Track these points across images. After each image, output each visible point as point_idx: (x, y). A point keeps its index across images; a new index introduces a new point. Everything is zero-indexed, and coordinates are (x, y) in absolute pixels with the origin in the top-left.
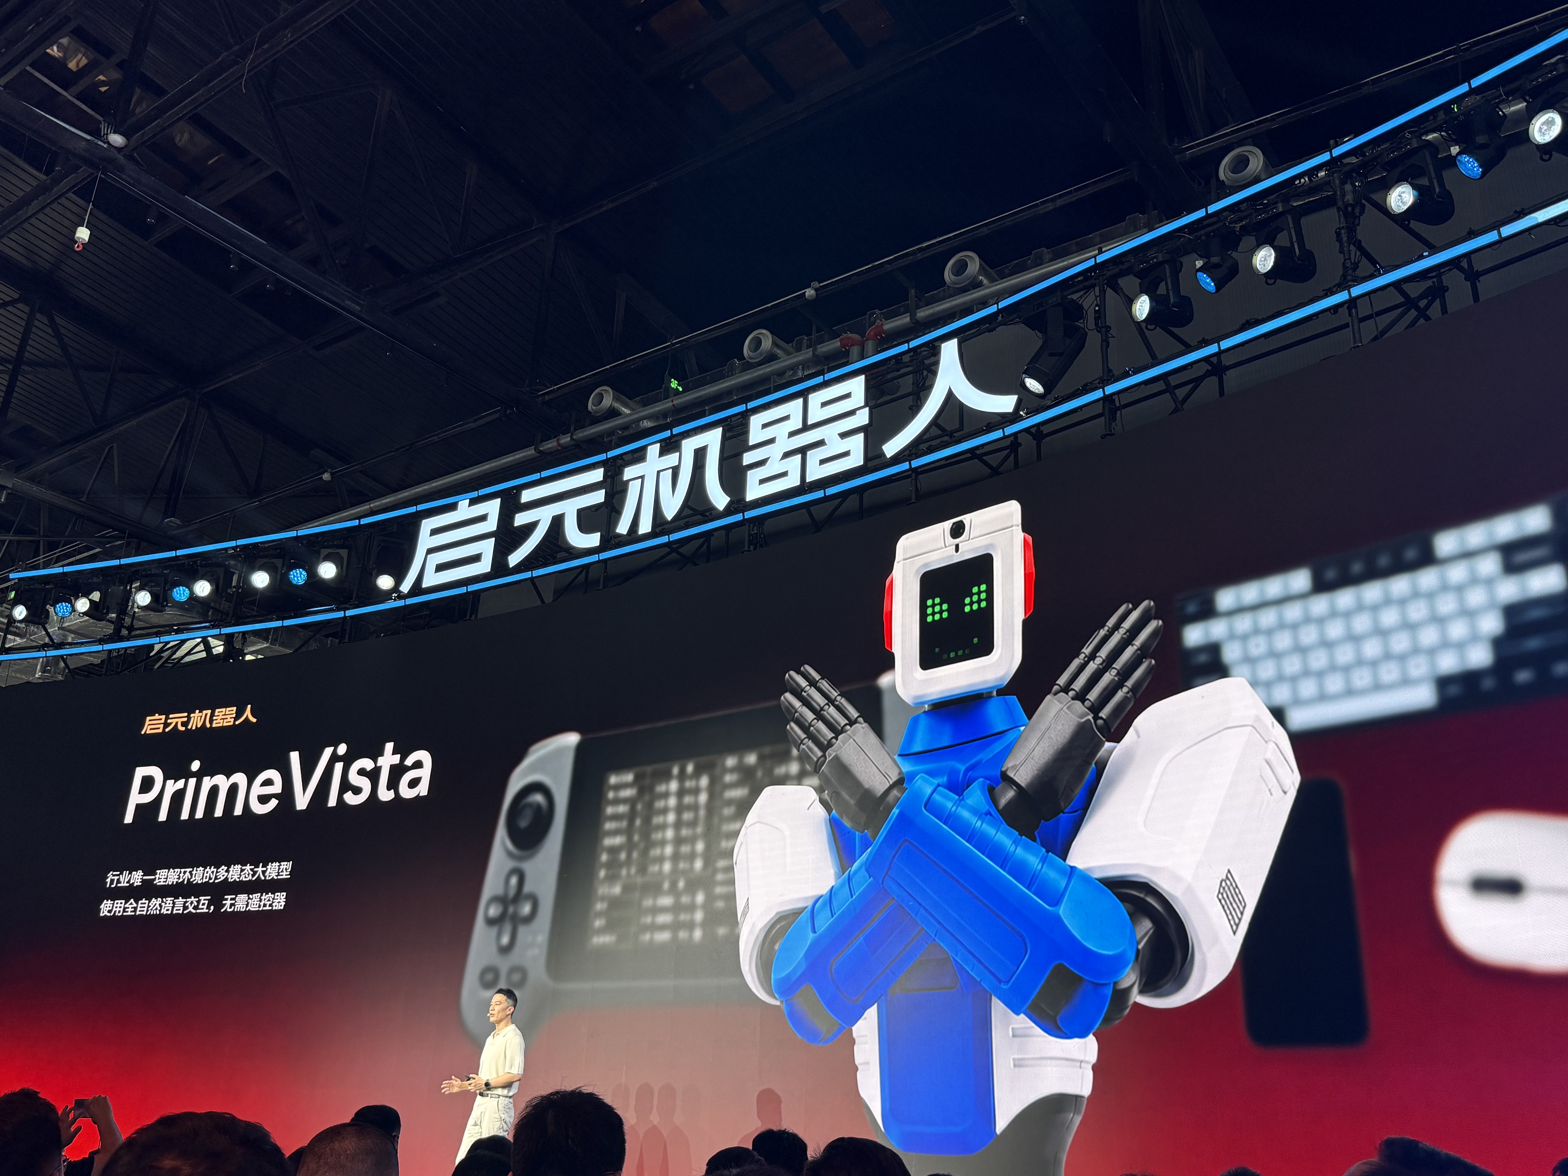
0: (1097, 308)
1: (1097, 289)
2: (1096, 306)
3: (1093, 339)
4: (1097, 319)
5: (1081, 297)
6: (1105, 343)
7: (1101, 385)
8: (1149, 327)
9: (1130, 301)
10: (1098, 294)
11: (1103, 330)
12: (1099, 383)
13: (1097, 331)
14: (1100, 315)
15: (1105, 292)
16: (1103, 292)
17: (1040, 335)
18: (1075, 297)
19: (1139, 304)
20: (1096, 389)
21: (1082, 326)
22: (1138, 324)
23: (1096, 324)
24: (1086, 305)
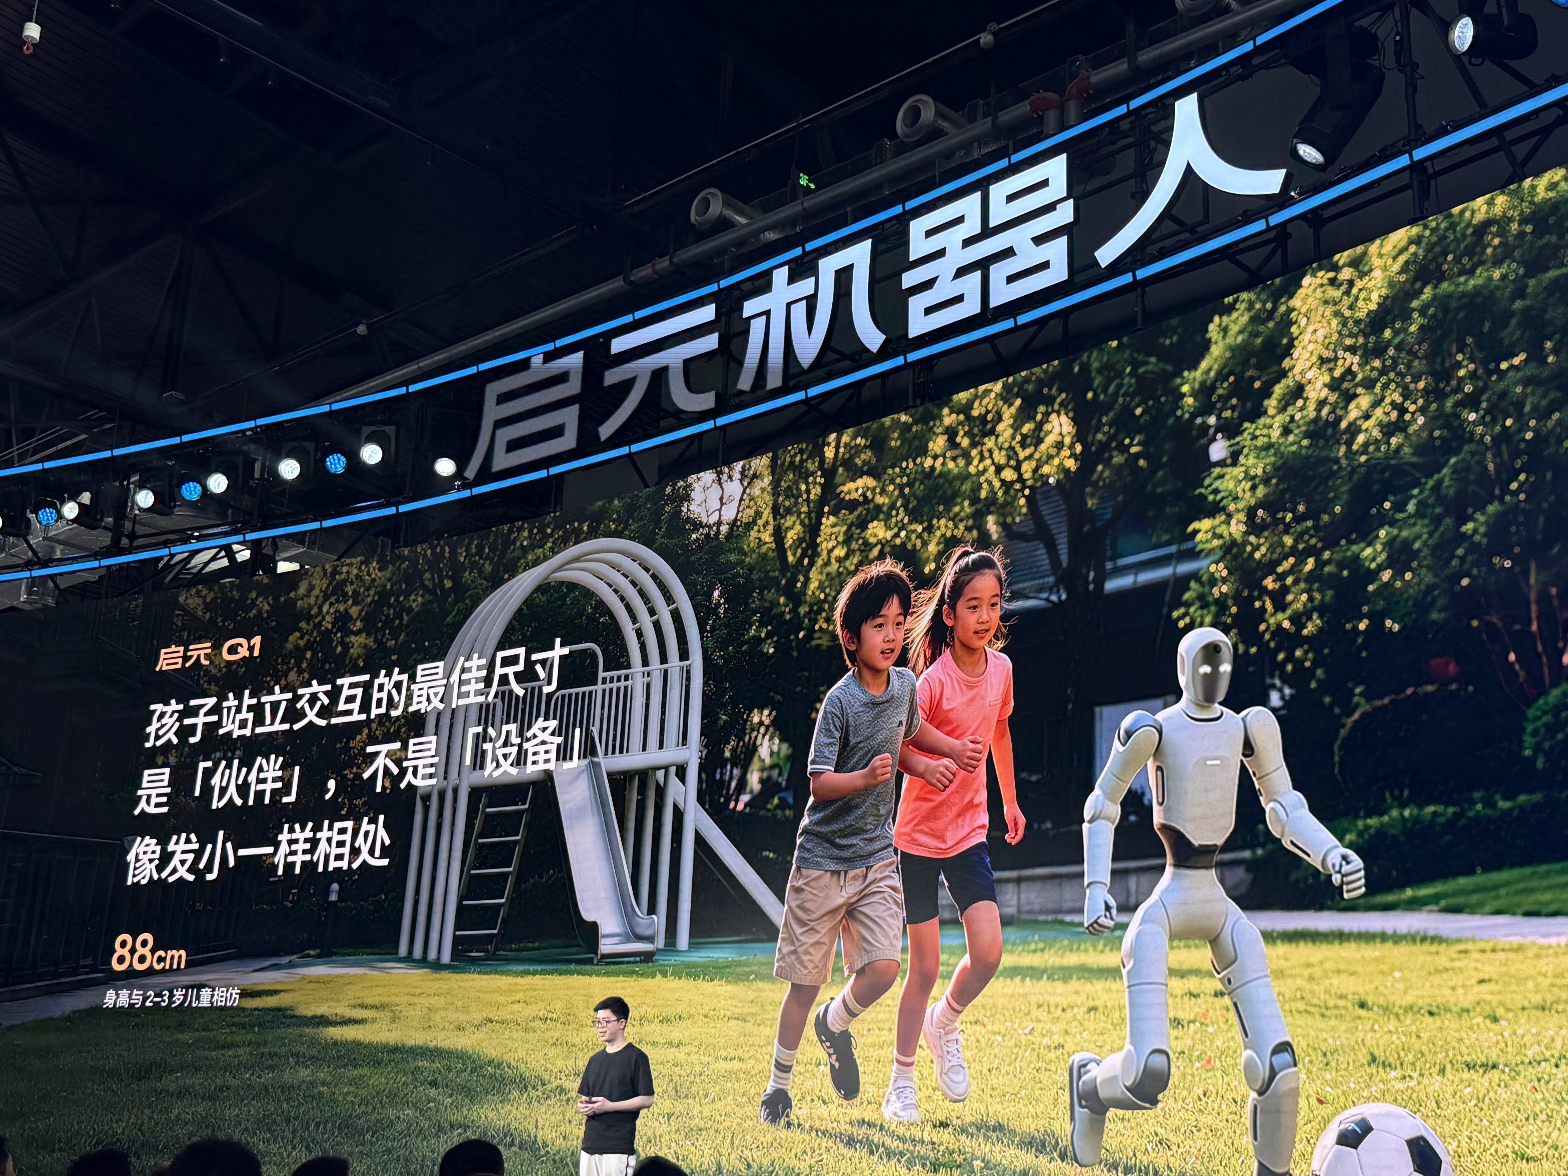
0: (1398, 38)
1: (1397, 9)
2: (1397, 34)
3: (1394, 82)
4: (1398, 54)
5: (1374, 23)
6: (1412, 87)
7: (1407, 148)
8: (1474, 61)
9: (1447, 26)
10: (1398, 18)
11: (1408, 69)
12: (1404, 145)
13: (1399, 71)
14: (1402, 48)
15: (1408, 14)
16: (1406, 15)
17: (1316, 80)
18: (1364, 23)
19: (1458, 29)
20: (1400, 154)
21: (1377, 63)
22: (1458, 57)
23: (1398, 61)
24: (1381, 35)
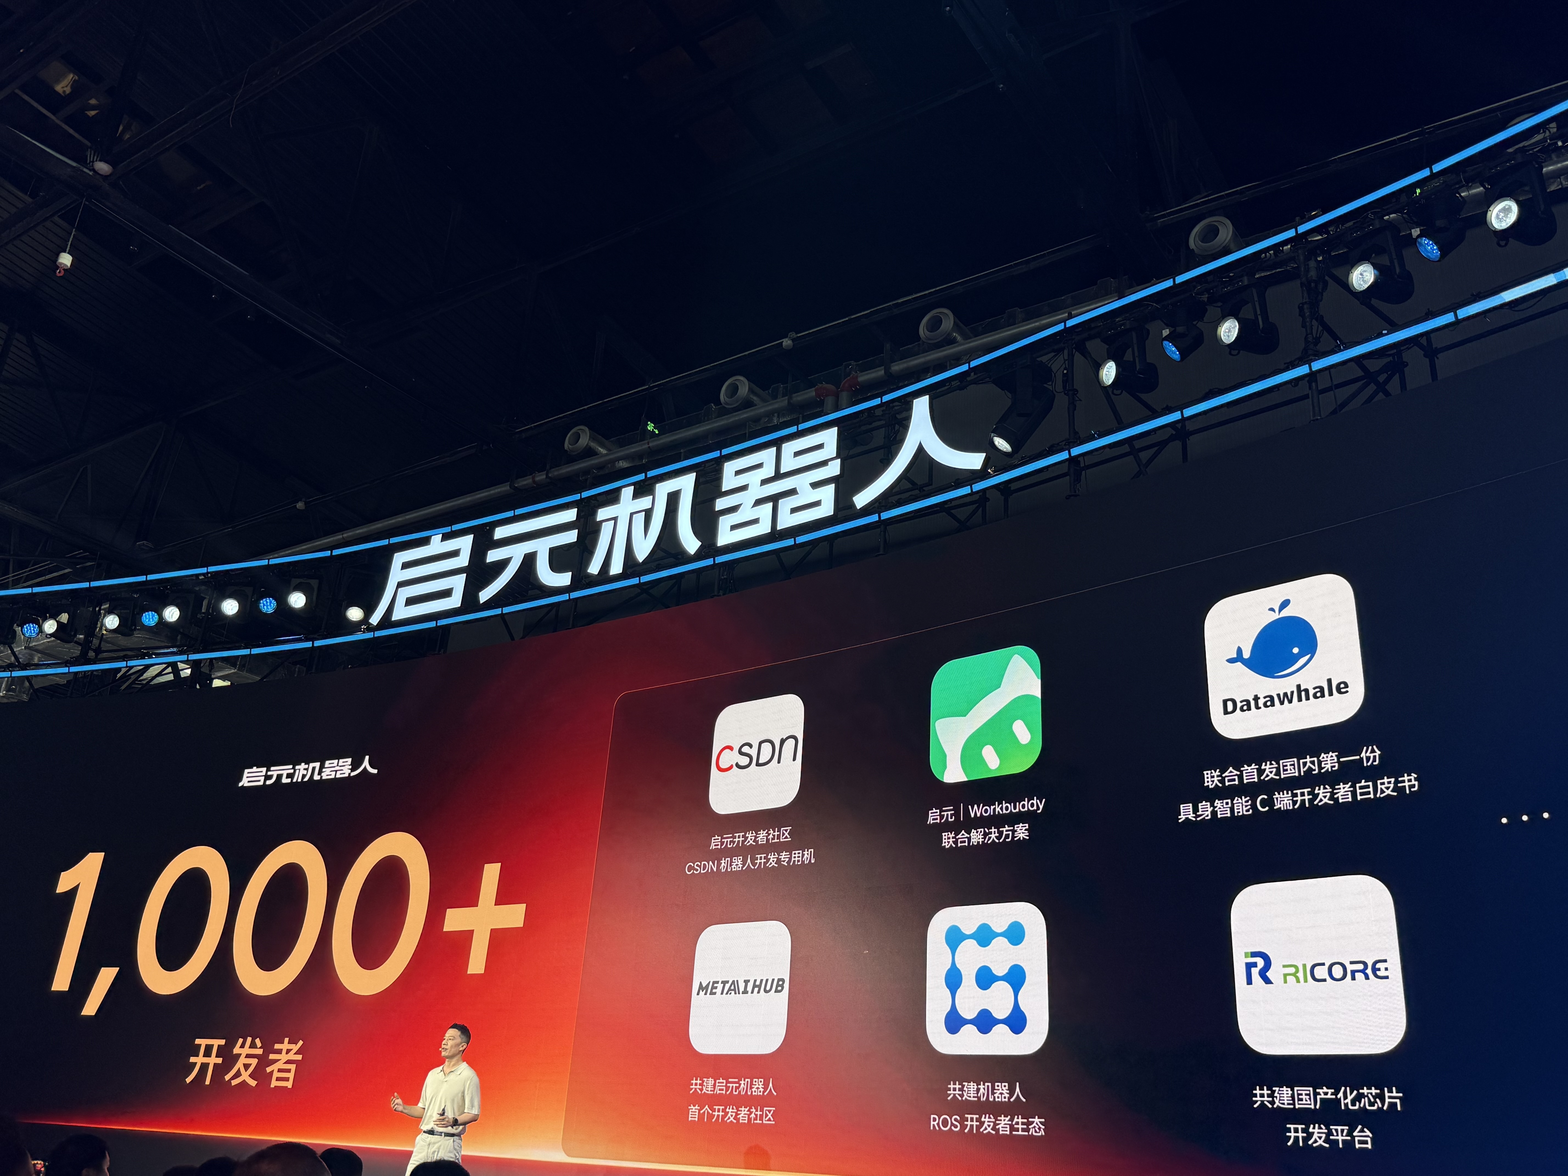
0: (1065, 372)
1: (1066, 352)
2: (1065, 369)
3: (1061, 401)
4: (1065, 382)
5: (1050, 360)
6: (1072, 406)
7: (1067, 447)
8: (1115, 392)
9: (1098, 366)
10: (1066, 358)
11: (1071, 393)
12: (1065, 445)
13: (1065, 394)
14: (1068, 379)
15: (1073, 356)
16: (1071, 356)
17: (1010, 395)
18: (1044, 359)
19: (1105, 369)
20: (1061, 450)
21: (1050, 388)
22: (1105, 388)
23: (1064, 387)
24: (1054, 368)
